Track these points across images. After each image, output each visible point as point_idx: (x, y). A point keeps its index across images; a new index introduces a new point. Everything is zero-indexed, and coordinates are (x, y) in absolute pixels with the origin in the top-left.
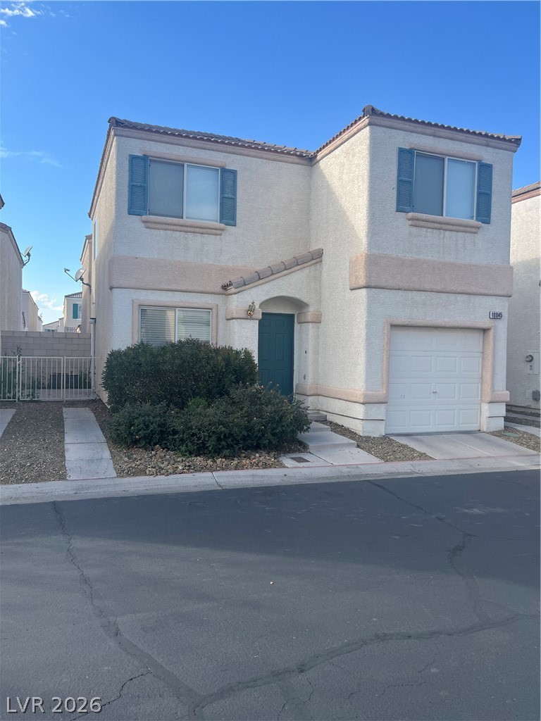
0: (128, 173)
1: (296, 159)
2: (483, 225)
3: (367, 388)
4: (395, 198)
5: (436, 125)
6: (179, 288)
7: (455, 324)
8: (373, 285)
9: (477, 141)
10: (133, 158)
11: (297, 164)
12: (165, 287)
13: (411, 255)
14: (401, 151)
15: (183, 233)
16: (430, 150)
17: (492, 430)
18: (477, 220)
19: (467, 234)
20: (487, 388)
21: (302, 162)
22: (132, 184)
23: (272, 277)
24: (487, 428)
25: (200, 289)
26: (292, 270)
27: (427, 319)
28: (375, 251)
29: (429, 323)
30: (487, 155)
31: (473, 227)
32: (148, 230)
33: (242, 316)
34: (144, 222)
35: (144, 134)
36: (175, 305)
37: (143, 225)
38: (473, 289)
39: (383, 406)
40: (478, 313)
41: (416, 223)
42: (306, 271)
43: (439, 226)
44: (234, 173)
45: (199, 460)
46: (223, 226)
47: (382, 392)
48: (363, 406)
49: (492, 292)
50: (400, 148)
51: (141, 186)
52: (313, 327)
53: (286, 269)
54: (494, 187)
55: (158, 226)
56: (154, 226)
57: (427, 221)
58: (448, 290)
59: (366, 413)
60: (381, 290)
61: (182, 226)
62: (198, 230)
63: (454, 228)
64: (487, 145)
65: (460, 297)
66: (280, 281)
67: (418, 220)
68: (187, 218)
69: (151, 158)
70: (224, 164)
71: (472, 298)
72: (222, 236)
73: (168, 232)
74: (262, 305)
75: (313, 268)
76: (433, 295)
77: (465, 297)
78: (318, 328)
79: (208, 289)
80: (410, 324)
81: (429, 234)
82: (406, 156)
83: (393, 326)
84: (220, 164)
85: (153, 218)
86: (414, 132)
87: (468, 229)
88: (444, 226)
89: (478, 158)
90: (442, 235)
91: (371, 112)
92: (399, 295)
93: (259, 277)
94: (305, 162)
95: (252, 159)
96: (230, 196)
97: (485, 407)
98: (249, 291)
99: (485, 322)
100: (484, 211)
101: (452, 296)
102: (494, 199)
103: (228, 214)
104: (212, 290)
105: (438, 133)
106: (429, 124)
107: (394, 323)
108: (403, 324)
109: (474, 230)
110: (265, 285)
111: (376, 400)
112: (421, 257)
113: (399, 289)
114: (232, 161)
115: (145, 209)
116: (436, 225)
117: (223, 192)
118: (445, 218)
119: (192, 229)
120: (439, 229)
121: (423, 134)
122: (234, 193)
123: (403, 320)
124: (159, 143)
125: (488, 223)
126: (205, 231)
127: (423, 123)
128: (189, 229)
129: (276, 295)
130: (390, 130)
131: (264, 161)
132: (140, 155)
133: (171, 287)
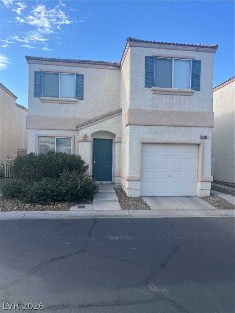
0: (33, 79)
1: (112, 67)
2: (195, 91)
3: (129, 173)
4: (144, 81)
5: (166, 43)
6: (56, 128)
7: (179, 142)
8: (132, 123)
9: (191, 49)
10: (36, 73)
11: (113, 69)
12: (50, 128)
13: (153, 108)
14: (147, 58)
15: (58, 104)
16: (164, 56)
17: (203, 196)
18: (191, 89)
19: (186, 96)
20: (200, 174)
21: (116, 68)
22: (35, 84)
23: (96, 122)
24: (200, 195)
25: (66, 128)
26: (107, 118)
27: (163, 140)
28: (133, 107)
29: (164, 142)
30: (197, 56)
31: (189, 93)
32: (43, 103)
33: (81, 140)
34: (41, 100)
35: (40, 62)
36: (54, 136)
37: (40, 101)
38: (190, 124)
39: (139, 182)
40: (194, 136)
41: (156, 92)
42: (114, 119)
43: (169, 93)
44: (82, 76)
45: (28, 205)
46: (76, 100)
47: (138, 175)
48: (128, 182)
49: (201, 125)
50: (146, 56)
51: (39, 85)
52: (117, 145)
53: (103, 118)
54: (202, 72)
55: (47, 101)
56: (45, 101)
57: (162, 91)
58: (175, 124)
59: (129, 186)
60: (137, 126)
61: (58, 101)
62: (65, 102)
63: (178, 93)
64: (197, 51)
65: (182, 128)
66: (101, 124)
67: (156, 91)
68: (60, 97)
69: (44, 72)
70: (77, 72)
71: (190, 128)
72: (77, 105)
73: (52, 104)
74: (92, 135)
75: (117, 117)
76: (166, 128)
77: (185, 128)
78: (120, 145)
79: (69, 128)
80: (153, 142)
81: (163, 98)
82: (150, 60)
83: (144, 144)
84: (75, 72)
85: (44, 98)
86: (154, 48)
87: (186, 94)
88: (172, 93)
89: (192, 58)
90: (171, 98)
91: (129, 40)
92: (147, 129)
93: (90, 122)
94: (117, 68)
95: (91, 69)
96: (80, 86)
97: (199, 184)
98: (85, 129)
99: (198, 140)
100: (196, 84)
101: (178, 128)
102: (202, 77)
103: (80, 94)
104: (71, 129)
105: (168, 47)
106: (162, 43)
107: (144, 142)
108: (149, 142)
109: (190, 94)
110: (93, 126)
111: (134, 179)
112: (159, 109)
113: (147, 125)
114: (81, 70)
115: (41, 94)
116: (167, 93)
117: (77, 84)
118: (173, 89)
119: (63, 102)
120: (170, 95)
121: (159, 48)
122: (82, 85)
123: (149, 140)
124: (47, 65)
125: (198, 89)
126: (68, 102)
127: (158, 43)
128: (61, 102)
129: (99, 130)
130: (141, 48)
131: (97, 69)
132: (39, 71)
133: (52, 128)
